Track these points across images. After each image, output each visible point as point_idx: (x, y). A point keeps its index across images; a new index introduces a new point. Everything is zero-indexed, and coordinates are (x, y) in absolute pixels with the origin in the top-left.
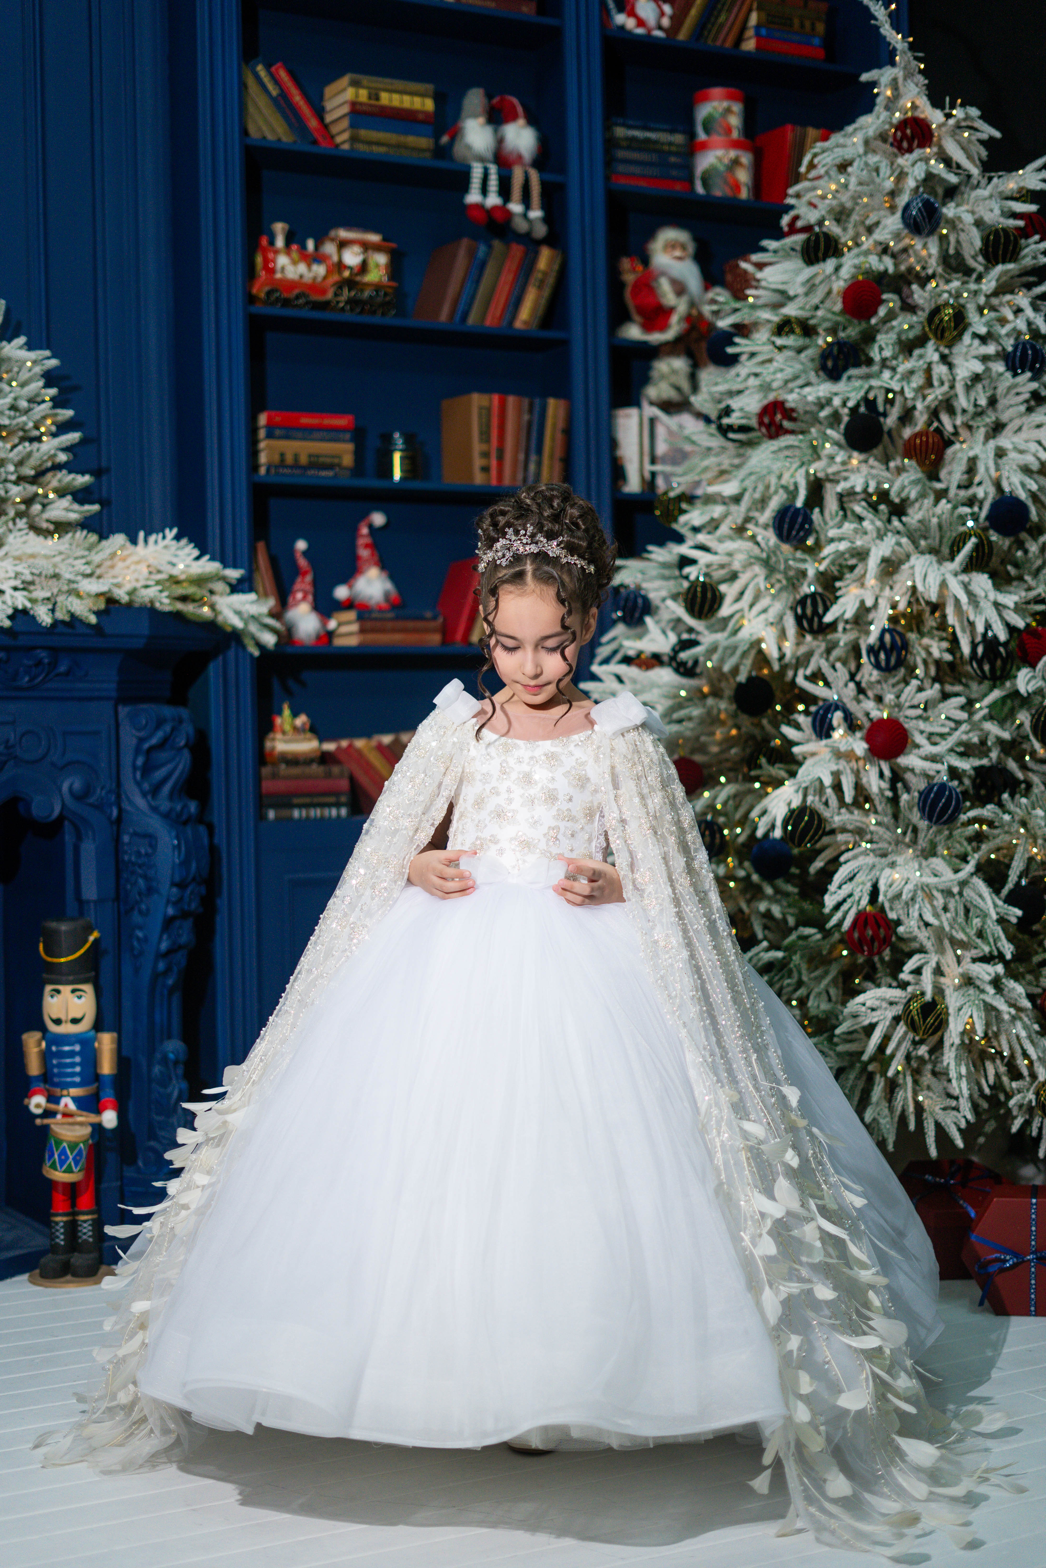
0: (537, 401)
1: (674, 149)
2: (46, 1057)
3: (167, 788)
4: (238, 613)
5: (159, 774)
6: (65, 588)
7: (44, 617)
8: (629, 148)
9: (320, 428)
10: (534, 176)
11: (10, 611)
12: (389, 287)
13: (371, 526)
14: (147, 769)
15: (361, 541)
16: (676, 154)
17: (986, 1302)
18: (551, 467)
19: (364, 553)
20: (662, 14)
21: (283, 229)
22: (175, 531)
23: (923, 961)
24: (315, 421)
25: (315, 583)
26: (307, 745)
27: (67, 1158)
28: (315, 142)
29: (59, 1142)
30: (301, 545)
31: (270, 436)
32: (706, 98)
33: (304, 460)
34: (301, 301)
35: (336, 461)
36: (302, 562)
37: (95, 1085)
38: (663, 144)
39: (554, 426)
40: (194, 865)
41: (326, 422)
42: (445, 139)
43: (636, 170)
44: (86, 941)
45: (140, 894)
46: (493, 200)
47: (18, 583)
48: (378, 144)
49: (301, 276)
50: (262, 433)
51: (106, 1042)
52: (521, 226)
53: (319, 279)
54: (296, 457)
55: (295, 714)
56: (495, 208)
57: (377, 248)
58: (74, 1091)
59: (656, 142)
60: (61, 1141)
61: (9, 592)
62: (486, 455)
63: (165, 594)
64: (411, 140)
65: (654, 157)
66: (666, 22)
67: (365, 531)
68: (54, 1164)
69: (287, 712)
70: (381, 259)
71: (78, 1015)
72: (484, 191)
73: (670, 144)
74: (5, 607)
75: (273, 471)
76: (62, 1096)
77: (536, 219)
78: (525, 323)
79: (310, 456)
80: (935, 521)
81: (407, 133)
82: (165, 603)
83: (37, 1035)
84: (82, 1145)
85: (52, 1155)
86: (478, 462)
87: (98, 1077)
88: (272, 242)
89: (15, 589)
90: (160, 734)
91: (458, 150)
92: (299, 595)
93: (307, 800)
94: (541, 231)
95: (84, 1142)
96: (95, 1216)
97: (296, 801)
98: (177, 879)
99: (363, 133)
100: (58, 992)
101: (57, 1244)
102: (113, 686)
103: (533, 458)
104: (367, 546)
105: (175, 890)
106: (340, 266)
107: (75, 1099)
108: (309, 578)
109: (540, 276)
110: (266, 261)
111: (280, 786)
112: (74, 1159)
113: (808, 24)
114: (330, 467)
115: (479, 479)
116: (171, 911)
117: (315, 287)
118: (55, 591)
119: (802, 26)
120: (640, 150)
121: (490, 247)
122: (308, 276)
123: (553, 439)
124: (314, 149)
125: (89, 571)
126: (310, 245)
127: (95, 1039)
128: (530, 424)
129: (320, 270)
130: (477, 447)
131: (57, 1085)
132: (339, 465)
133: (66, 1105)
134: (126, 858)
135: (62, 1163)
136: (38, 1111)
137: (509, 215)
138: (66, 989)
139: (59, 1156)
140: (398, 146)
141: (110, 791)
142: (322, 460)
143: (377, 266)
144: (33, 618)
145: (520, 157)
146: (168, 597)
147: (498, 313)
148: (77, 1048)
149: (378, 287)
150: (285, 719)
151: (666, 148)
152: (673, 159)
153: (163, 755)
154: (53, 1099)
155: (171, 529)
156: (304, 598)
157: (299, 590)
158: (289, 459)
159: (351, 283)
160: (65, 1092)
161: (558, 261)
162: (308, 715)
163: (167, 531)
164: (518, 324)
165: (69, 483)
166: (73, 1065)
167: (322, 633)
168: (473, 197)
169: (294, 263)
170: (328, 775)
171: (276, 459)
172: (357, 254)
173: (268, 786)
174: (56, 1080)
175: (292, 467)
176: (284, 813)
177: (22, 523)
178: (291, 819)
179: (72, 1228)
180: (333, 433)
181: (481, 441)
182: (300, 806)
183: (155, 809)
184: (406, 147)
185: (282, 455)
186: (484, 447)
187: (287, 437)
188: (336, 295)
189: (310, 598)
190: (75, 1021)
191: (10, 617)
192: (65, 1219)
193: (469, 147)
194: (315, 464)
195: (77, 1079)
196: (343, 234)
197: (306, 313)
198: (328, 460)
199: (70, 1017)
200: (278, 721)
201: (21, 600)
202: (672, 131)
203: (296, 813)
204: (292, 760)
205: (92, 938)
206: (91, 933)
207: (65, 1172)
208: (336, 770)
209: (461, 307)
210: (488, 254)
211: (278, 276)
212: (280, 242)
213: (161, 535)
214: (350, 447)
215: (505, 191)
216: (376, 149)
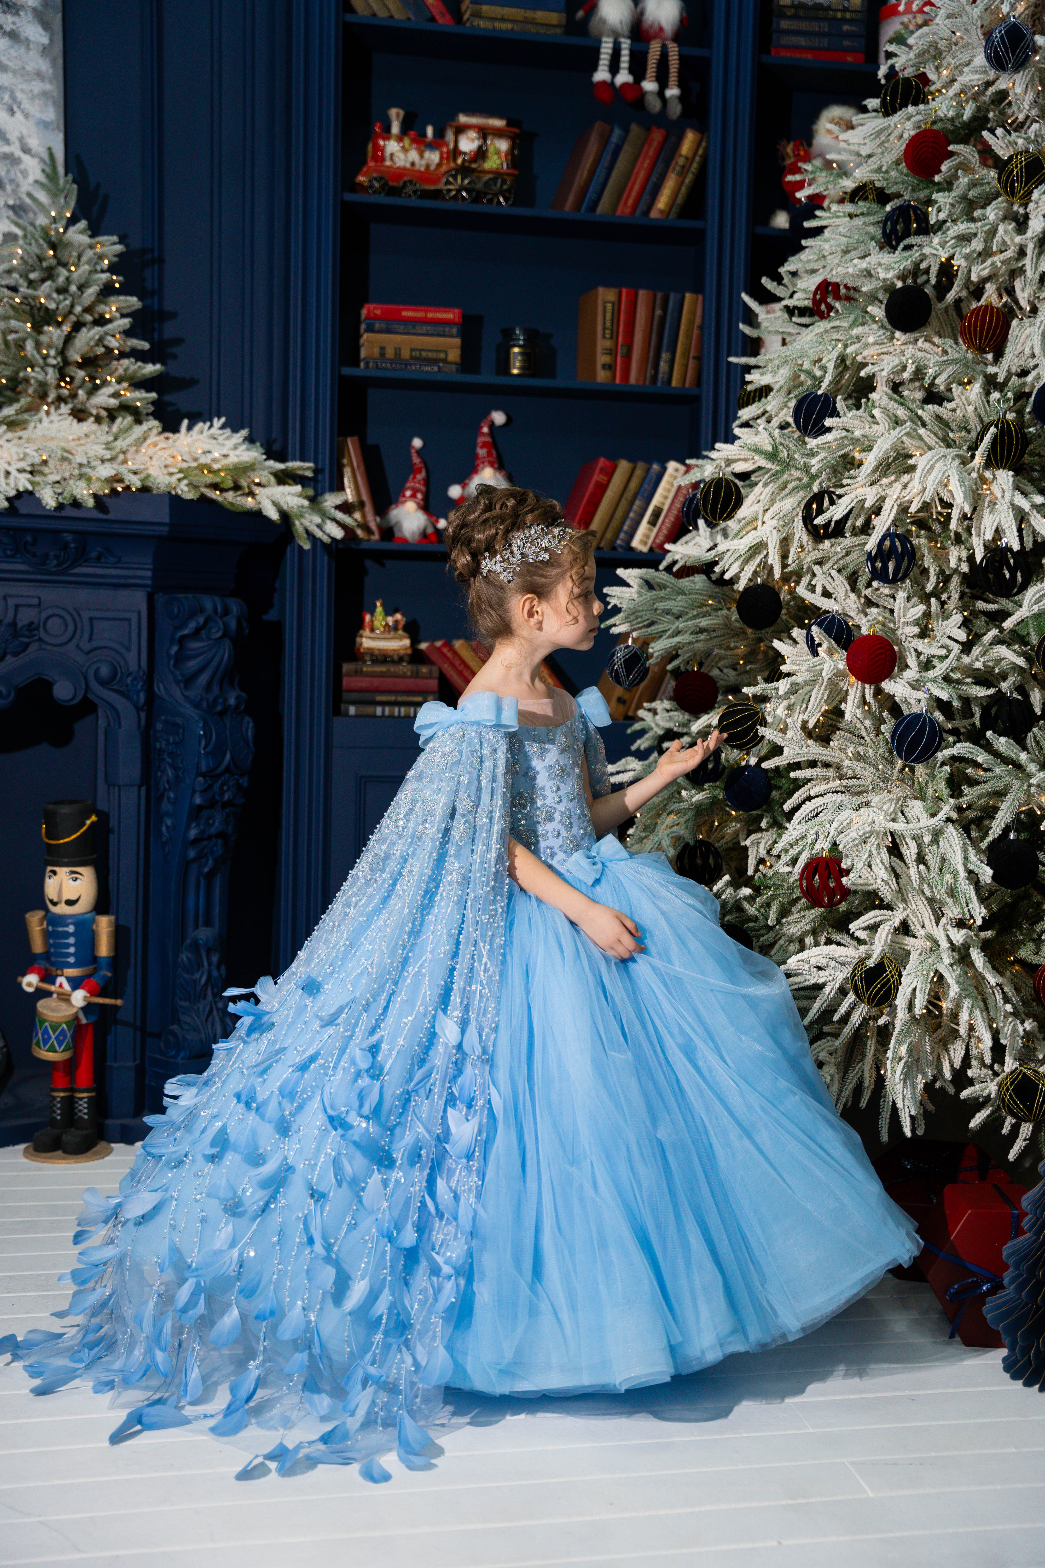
0: (673, 297)
1: (848, 15)
2: (47, 935)
3: (204, 678)
4: (275, 504)
5: (192, 665)
6: (76, 472)
7: (49, 499)
8: (796, 17)
9: (425, 321)
10: (674, 51)
11: (12, 493)
12: (508, 174)
13: (492, 425)
14: (180, 659)
15: (481, 440)
16: (851, 22)
18: (686, 366)
19: (482, 452)
21: (398, 114)
22: (223, 420)
23: (879, 919)
24: (421, 315)
25: (427, 482)
26: (400, 644)
27: (50, 1037)
28: (433, 19)
29: (43, 1021)
30: (417, 443)
31: (370, 329)
33: (405, 354)
34: (409, 189)
35: (442, 355)
36: (416, 460)
37: (91, 967)
38: (836, 10)
39: (691, 322)
40: (228, 756)
41: (430, 315)
42: (580, 14)
43: (802, 41)
44: (84, 824)
45: (168, 782)
46: (624, 77)
47: (23, 465)
48: (503, 20)
49: (413, 164)
50: (363, 327)
51: (104, 925)
52: (654, 105)
53: (433, 167)
54: (398, 351)
55: (389, 612)
56: (625, 85)
57: (499, 133)
58: (71, 972)
59: (827, 8)
60: (46, 1021)
61: (14, 473)
62: (612, 352)
63: (186, 482)
64: (540, 15)
65: (825, 26)
67: (485, 430)
68: (38, 1042)
69: (379, 609)
70: (503, 145)
71: (74, 898)
72: (614, 68)
73: (845, 9)
74: (8, 489)
75: (371, 365)
76: (57, 976)
77: (672, 96)
78: (662, 212)
79: (412, 350)
80: (970, 409)
81: (535, 9)
82: (185, 491)
83: (40, 914)
84: (64, 1026)
85: (37, 1034)
86: (602, 359)
87: (95, 959)
88: (387, 129)
89: (20, 471)
90: (192, 625)
91: (593, 24)
92: (408, 493)
93: (392, 698)
94: (675, 110)
95: (67, 1023)
96: (93, 1094)
97: (379, 698)
98: (204, 769)
99: (485, 8)
100: (54, 873)
101: (55, 1118)
102: (149, 574)
103: (665, 356)
104: (485, 445)
105: (201, 779)
106: (456, 152)
107: (69, 979)
108: (421, 476)
109: (681, 161)
110: (377, 147)
111: (364, 683)
112: (57, 1038)
114: (435, 361)
115: (602, 376)
116: (198, 800)
117: (427, 175)
118: (67, 475)
120: (807, 18)
121: (626, 131)
122: (420, 165)
123: (689, 337)
124: (430, 26)
125: (109, 457)
126: (430, 131)
127: (93, 921)
128: (663, 319)
129: (433, 157)
130: (602, 344)
131: (53, 964)
132: (445, 361)
133: (61, 986)
134: (158, 745)
135: (45, 1042)
136: (30, 990)
137: (643, 94)
138: (63, 872)
139: (43, 1035)
140: (526, 21)
141: (135, 679)
142: (424, 354)
143: (498, 152)
144: (39, 501)
145: (661, 29)
146: (187, 485)
147: (630, 202)
148: (71, 929)
149: (497, 174)
150: (379, 618)
151: (839, 15)
152: (846, 28)
153: (195, 645)
154: (48, 977)
155: (219, 418)
156: (413, 496)
157: (408, 488)
158: (390, 353)
159: (465, 170)
160: (59, 972)
161: (704, 144)
162: (403, 615)
163: (215, 420)
164: (654, 214)
165: (135, 372)
166: (68, 946)
167: (430, 530)
168: (602, 75)
169: (404, 150)
170: (416, 675)
171: (376, 351)
172: (473, 140)
173: (347, 682)
174: (53, 959)
175: (391, 361)
176: (368, 709)
177: (65, 409)
178: (374, 716)
179: (70, 1103)
180: (438, 327)
181: (604, 337)
182: (383, 704)
183: (187, 698)
184: (533, 22)
185: (382, 348)
186: (608, 344)
187: (388, 331)
188: (448, 183)
189: (419, 496)
190: (70, 903)
191: (8, 499)
192: (62, 1094)
193: (603, 21)
194: (419, 358)
195: (72, 960)
196: (463, 119)
197: (414, 202)
198: (433, 355)
199: (65, 898)
200: (368, 618)
201: (23, 482)
203: (379, 711)
204: (383, 658)
205: (88, 822)
206: (89, 818)
207: (48, 1051)
208: (424, 670)
209: (591, 195)
210: (623, 140)
211: (388, 163)
212: (395, 129)
213: (208, 424)
214: (457, 341)
215: (638, 69)
216: (497, 25)
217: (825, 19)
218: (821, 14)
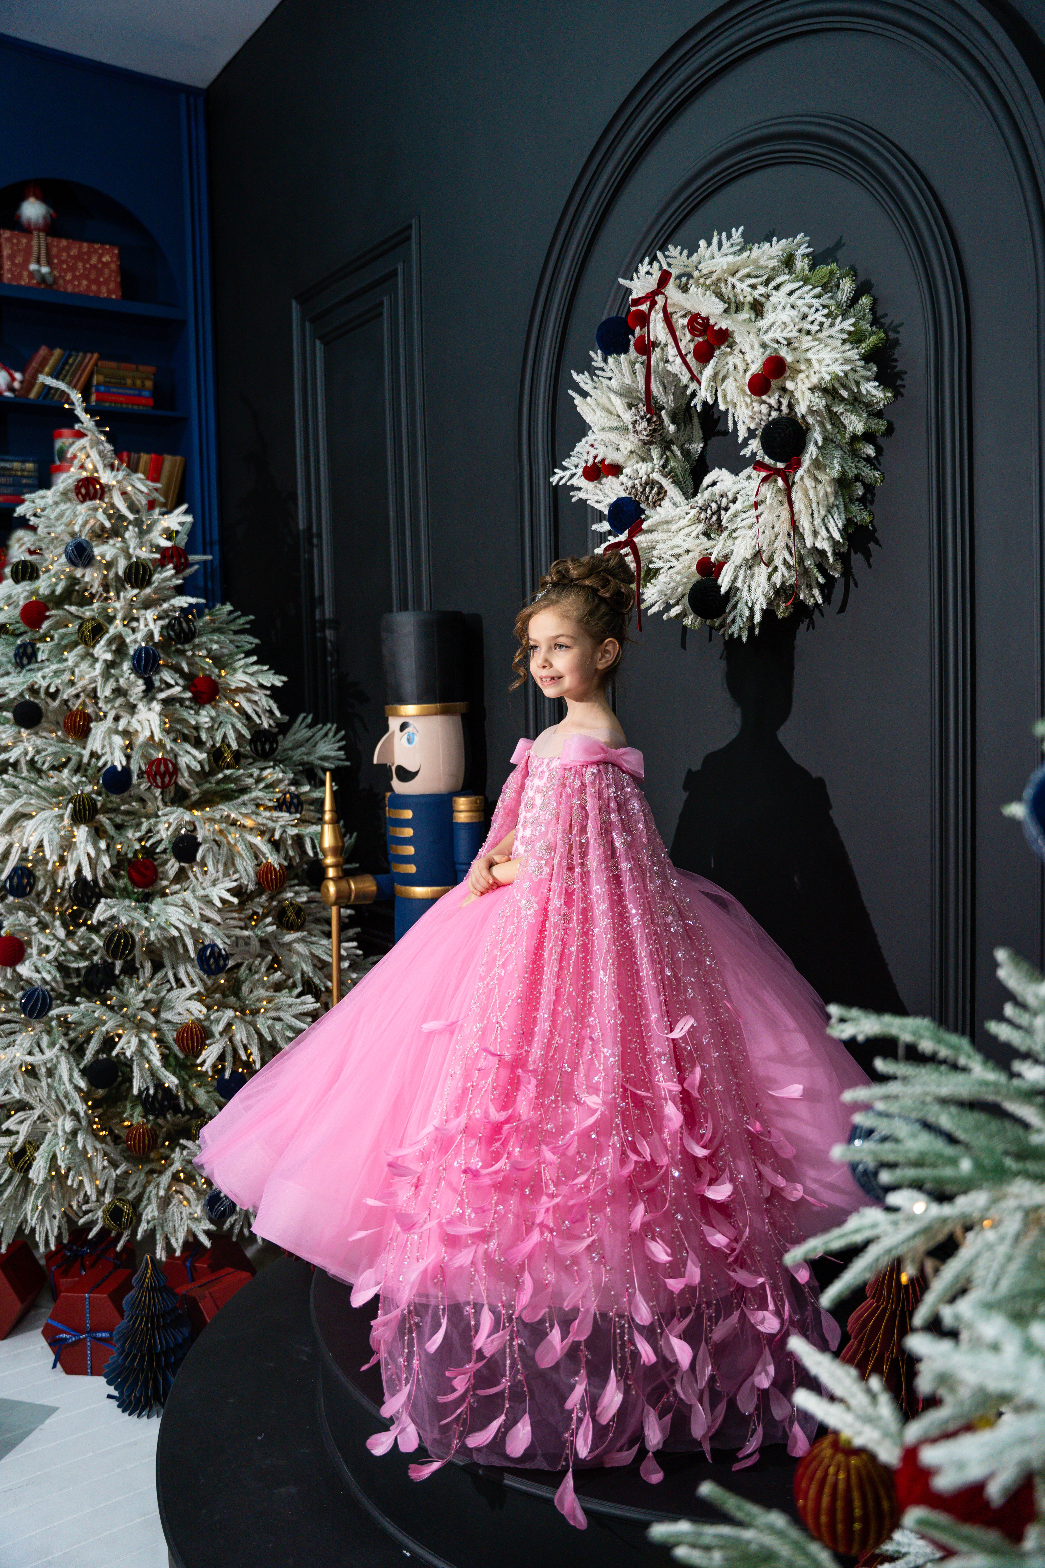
1: (25, 473)
16: (28, 477)
17: (58, 1365)
20: (13, 379)
23: (24, 1116)
32: (60, 436)
59: (11, 469)
65: (10, 480)
66: (16, 385)
73: (23, 470)
113: (138, 383)
119: (134, 384)
151: (19, 473)
152: (24, 481)
202: (23, 462)
217: (10, 476)
218: (7, 472)
